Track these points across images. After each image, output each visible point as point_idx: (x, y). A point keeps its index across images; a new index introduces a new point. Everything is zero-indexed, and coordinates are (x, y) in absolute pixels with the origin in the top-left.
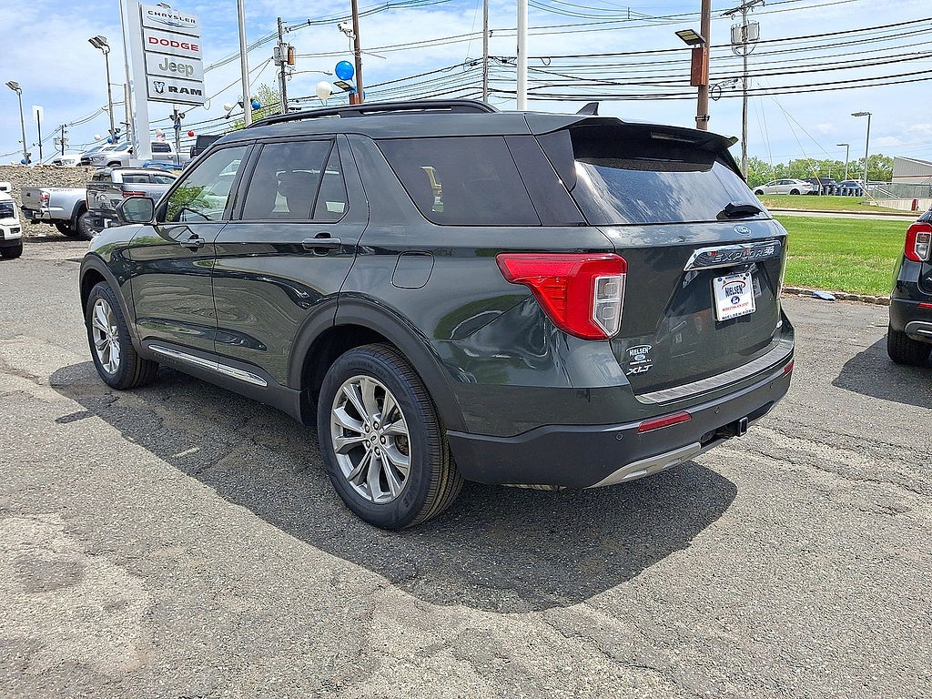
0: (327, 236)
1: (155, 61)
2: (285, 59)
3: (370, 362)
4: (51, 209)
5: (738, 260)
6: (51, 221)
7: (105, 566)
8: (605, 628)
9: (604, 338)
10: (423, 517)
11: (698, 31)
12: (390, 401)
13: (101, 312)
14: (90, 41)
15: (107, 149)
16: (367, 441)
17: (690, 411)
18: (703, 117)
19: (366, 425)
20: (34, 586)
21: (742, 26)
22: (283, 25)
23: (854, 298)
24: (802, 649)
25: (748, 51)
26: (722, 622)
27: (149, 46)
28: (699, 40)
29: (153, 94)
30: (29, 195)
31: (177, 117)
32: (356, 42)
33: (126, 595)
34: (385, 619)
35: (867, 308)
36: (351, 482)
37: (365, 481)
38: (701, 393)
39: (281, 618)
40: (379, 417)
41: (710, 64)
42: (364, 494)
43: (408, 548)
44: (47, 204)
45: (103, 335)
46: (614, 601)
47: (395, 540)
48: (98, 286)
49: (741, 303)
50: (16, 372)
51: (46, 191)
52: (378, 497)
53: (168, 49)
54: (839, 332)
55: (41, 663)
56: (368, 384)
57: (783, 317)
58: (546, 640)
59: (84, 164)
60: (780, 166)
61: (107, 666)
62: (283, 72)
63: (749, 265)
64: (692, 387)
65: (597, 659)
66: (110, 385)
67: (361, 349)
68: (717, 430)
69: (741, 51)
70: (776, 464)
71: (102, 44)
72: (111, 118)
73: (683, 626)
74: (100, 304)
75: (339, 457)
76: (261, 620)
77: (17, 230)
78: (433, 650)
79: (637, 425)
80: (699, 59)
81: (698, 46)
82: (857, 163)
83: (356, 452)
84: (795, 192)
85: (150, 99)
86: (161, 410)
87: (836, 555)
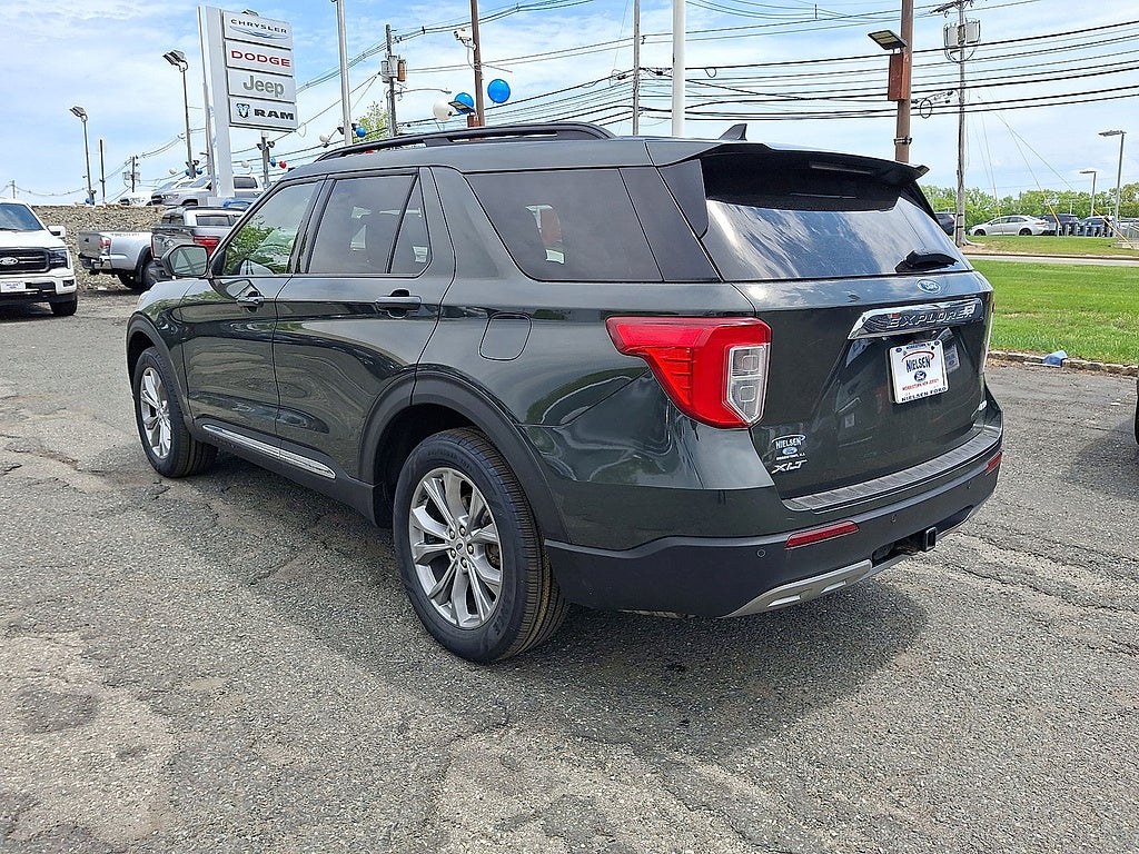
0: (405, 293)
1: (239, 79)
2: (395, 75)
3: (455, 451)
4: (112, 257)
5: (922, 325)
6: (113, 272)
7: (126, 701)
8: (744, 799)
9: (743, 425)
10: (516, 648)
11: (898, 33)
12: (478, 501)
13: (150, 382)
14: (165, 56)
15: (183, 185)
16: (452, 549)
17: (857, 520)
18: (903, 141)
19: (451, 530)
20: (38, 725)
21: (958, 25)
22: (393, 34)
23: (1095, 368)
24: (1000, 835)
25: (966, 55)
26: (895, 794)
27: (231, 62)
28: (898, 44)
29: (236, 119)
30: (87, 240)
31: (265, 146)
32: (476, 53)
33: (145, 739)
34: (461, 780)
35: (1112, 380)
36: (433, 601)
37: (449, 599)
38: (871, 497)
39: (332, 775)
40: (465, 519)
41: (914, 72)
42: (447, 616)
43: (497, 688)
44: (108, 252)
45: (153, 411)
46: (757, 763)
47: (482, 676)
48: (146, 352)
49: (927, 379)
50: (52, 455)
51: (107, 236)
52: (465, 620)
53: (255, 65)
54: (1075, 411)
55: (31, 826)
56: (452, 477)
57: (988, 396)
58: (664, 813)
59: (155, 203)
60: (1008, 200)
61: (110, 833)
62: (392, 91)
63: (939, 331)
64: (860, 489)
65: (728, 840)
66: (159, 472)
67: (445, 435)
68: (897, 543)
69: (957, 56)
70: (981, 583)
71: (178, 59)
72: (189, 148)
73: (844, 798)
74: (149, 374)
75: (419, 568)
76: (308, 775)
77: (71, 282)
78: (518, 821)
79: (785, 538)
80: (898, 68)
81: (897, 51)
82: (1107, 195)
83: (439, 563)
84: (1026, 232)
85: (232, 124)
86: (217, 505)
87: (1053, 708)
